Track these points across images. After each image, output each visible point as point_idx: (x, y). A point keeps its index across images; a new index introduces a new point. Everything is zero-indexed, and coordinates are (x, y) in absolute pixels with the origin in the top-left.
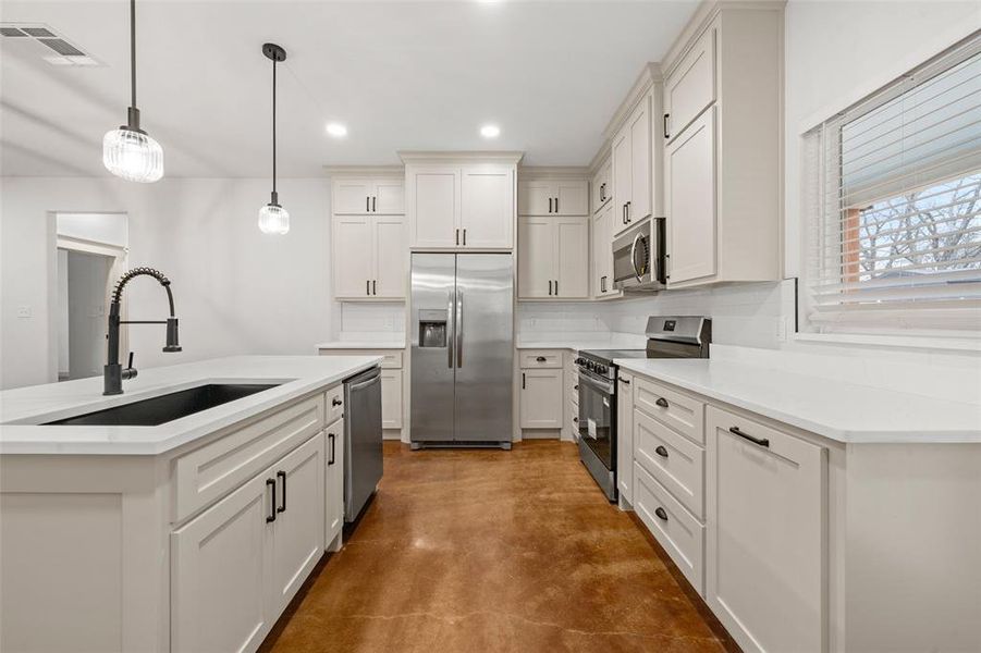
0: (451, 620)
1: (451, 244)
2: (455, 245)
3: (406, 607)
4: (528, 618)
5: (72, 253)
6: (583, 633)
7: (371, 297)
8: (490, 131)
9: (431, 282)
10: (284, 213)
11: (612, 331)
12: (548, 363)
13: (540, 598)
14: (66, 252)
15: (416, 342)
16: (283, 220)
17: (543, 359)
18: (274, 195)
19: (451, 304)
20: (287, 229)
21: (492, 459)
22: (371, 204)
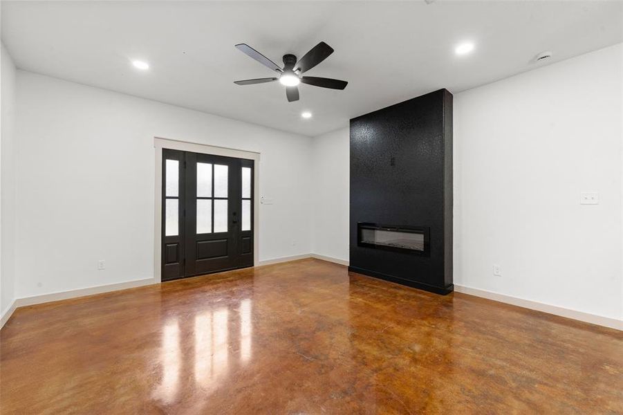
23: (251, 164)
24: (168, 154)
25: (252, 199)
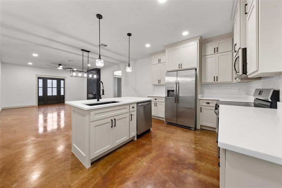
0: (145, 163)
1: (177, 68)
2: (178, 69)
3: (138, 156)
4: (162, 173)
5: (118, 78)
6: (174, 186)
7: (159, 84)
8: (185, 33)
9: (171, 79)
10: (131, 68)
11: (248, 95)
12: (211, 105)
13: (169, 171)
14: (117, 78)
15: (167, 95)
16: (130, 69)
17: (209, 103)
18: (129, 64)
19: (175, 85)
20: (131, 71)
21: (186, 131)
22: (159, 61)
23: (64, 80)
24: (39, 78)
25: (64, 88)
